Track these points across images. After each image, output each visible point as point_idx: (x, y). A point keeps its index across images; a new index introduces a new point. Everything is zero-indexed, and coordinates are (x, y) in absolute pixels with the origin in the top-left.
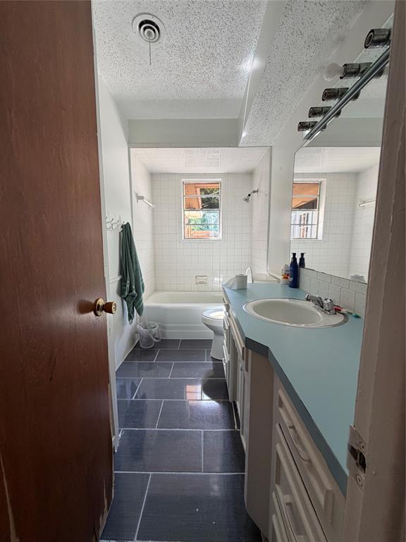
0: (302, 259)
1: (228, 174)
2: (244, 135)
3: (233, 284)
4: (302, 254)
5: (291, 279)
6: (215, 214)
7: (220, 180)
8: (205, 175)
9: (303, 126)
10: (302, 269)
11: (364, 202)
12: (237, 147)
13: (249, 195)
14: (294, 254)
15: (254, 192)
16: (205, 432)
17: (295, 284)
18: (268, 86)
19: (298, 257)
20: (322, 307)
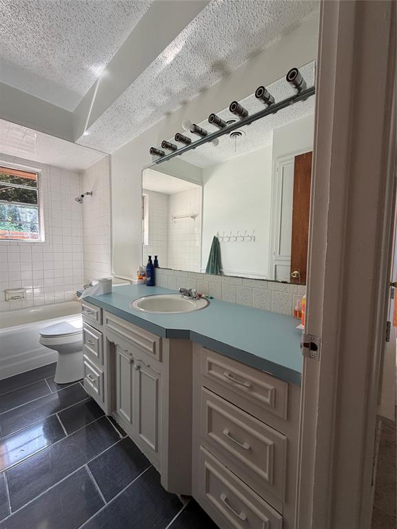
0: (156, 261)
1: (50, 166)
2: (86, 133)
3: (98, 290)
4: (156, 257)
5: (149, 279)
6: (32, 210)
7: (37, 170)
8: (15, 159)
9: (153, 151)
10: (157, 269)
11: (175, 218)
12: (74, 142)
13: (83, 196)
14: (150, 257)
15: (88, 194)
16: (88, 465)
17: (152, 283)
18: (125, 104)
19: (153, 259)
20: (190, 296)
